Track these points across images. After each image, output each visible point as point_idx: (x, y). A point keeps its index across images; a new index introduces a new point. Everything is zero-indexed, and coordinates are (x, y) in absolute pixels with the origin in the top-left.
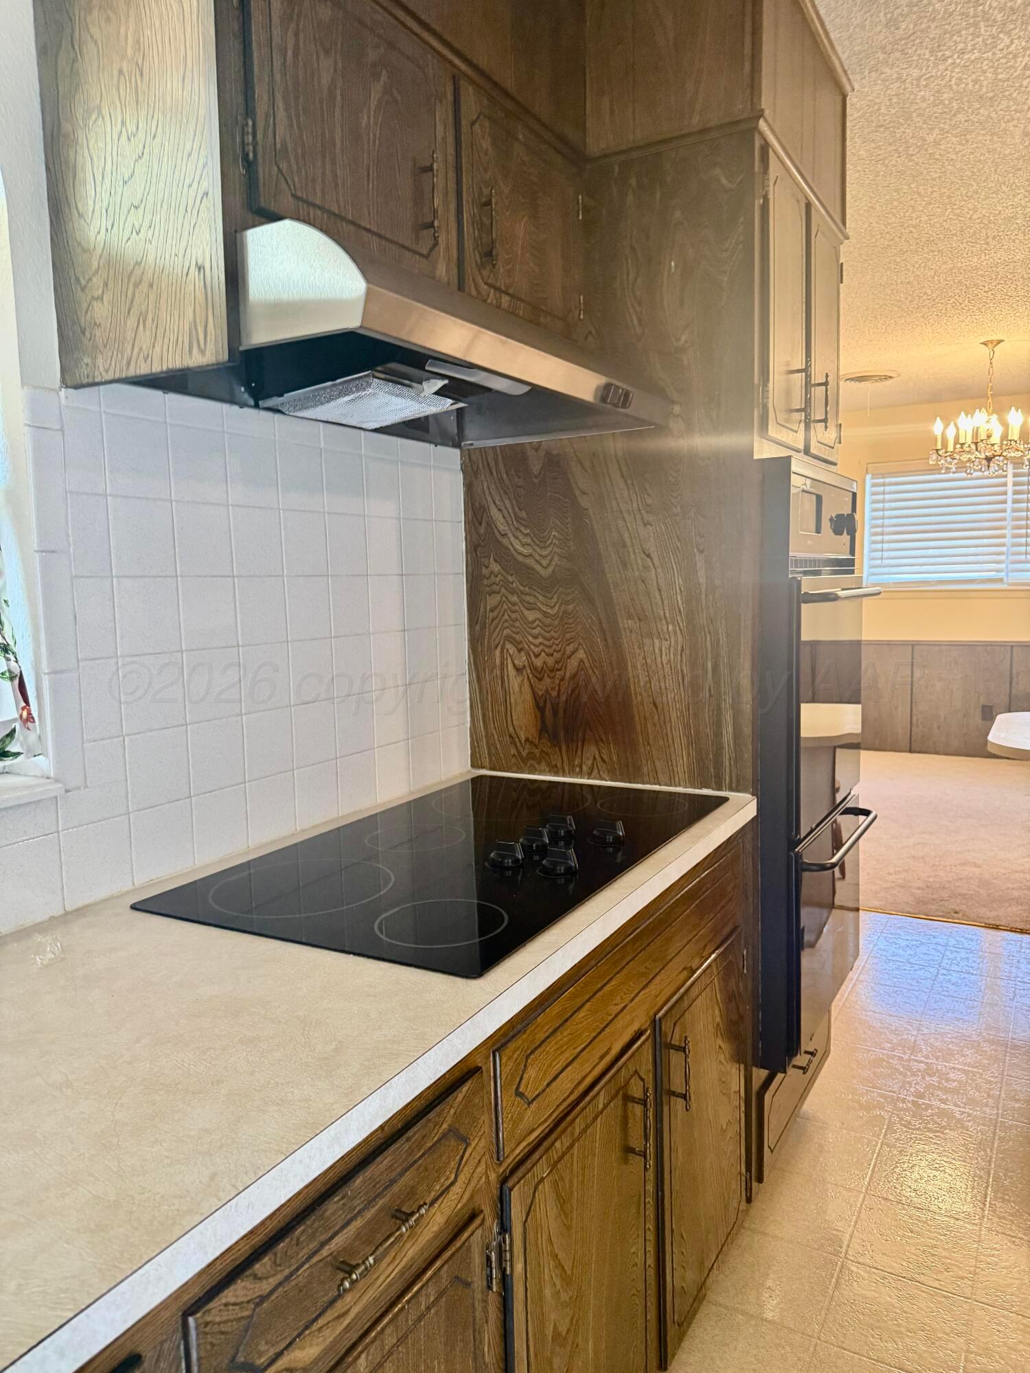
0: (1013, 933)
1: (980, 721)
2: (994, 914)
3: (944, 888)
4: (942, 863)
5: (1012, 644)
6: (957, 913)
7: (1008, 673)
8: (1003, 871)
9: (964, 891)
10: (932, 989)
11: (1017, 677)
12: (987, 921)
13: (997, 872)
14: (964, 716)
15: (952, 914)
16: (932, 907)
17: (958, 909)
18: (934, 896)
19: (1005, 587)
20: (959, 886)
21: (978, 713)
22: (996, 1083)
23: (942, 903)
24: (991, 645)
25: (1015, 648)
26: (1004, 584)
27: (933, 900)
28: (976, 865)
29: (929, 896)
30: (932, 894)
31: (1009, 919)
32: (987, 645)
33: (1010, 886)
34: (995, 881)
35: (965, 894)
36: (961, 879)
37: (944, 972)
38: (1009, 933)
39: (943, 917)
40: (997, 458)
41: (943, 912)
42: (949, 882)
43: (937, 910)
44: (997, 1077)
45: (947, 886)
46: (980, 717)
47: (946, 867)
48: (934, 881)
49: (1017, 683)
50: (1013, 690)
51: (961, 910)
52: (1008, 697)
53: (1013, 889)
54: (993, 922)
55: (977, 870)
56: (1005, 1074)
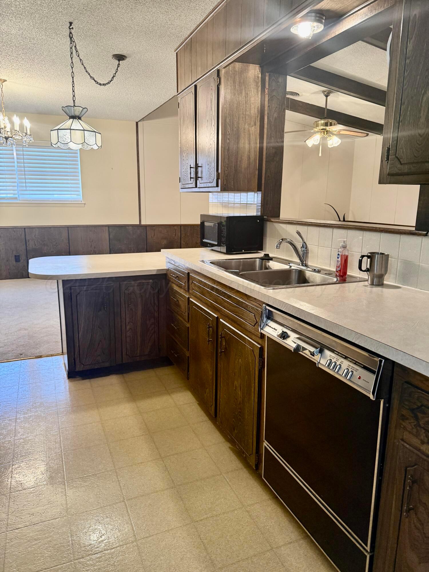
0: (48, 357)
1: (15, 263)
2: (38, 350)
3: (13, 344)
4: (10, 332)
5: (24, 227)
6: (21, 355)
7: (24, 240)
8: (38, 329)
9: (23, 343)
10: (17, 398)
11: (28, 242)
12: (35, 355)
13: (35, 330)
14: (7, 261)
15: (20, 356)
16: (9, 355)
17: (21, 353)
18: (9, 350)
19: (18, 202)
20: (19, 341)
21: (13, 258)
22: (57, 435)
23: (13, 352)
24: (16, 228)
25: (26, 229)
26: (18, 200)
27: (9, 351)
28: (25, 330)
29: (7, 350)
30: (8, 348)
31: (45, 351)
32: (13, 228)
33: (42, 335)
34: (35, 335)
35: (24, 345)
36: (20, 338)
37: (21, 386)
38: (46, 358)
39: (15, 358)
40: (10, 138)
41: (15, 356)
42: (15, 340)
43: (12, 356)
44: (57, 432)
45: (14, 342)
46: (15, 261)
47: (12, 333)
48: (8, 342)
49: (29, 245)
50: (27, 248)
51: (23, 353)
52: (25, 251)
53: (44, 337)
54: (39, 355)
55: (26, 332)
56: (60, 428)
